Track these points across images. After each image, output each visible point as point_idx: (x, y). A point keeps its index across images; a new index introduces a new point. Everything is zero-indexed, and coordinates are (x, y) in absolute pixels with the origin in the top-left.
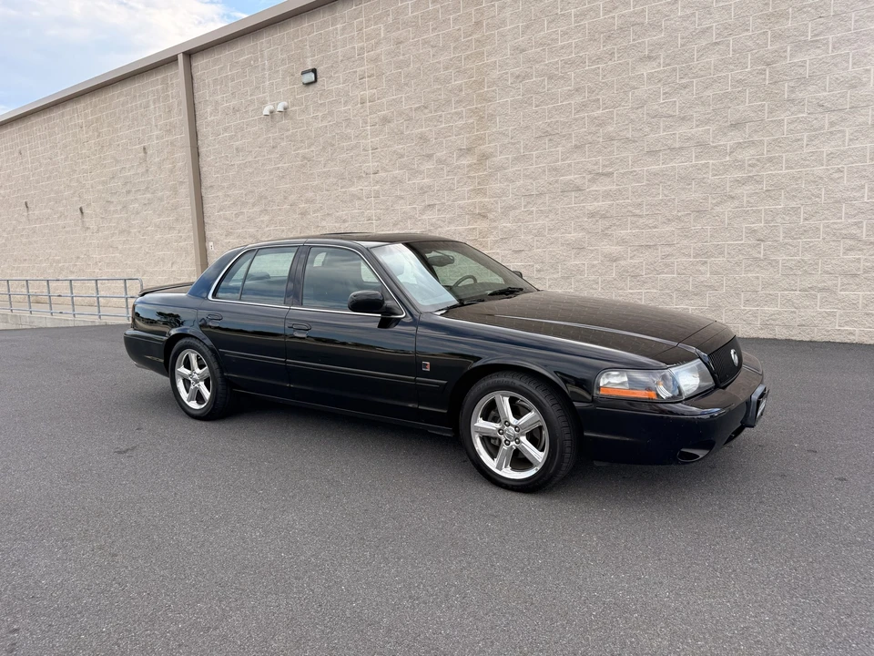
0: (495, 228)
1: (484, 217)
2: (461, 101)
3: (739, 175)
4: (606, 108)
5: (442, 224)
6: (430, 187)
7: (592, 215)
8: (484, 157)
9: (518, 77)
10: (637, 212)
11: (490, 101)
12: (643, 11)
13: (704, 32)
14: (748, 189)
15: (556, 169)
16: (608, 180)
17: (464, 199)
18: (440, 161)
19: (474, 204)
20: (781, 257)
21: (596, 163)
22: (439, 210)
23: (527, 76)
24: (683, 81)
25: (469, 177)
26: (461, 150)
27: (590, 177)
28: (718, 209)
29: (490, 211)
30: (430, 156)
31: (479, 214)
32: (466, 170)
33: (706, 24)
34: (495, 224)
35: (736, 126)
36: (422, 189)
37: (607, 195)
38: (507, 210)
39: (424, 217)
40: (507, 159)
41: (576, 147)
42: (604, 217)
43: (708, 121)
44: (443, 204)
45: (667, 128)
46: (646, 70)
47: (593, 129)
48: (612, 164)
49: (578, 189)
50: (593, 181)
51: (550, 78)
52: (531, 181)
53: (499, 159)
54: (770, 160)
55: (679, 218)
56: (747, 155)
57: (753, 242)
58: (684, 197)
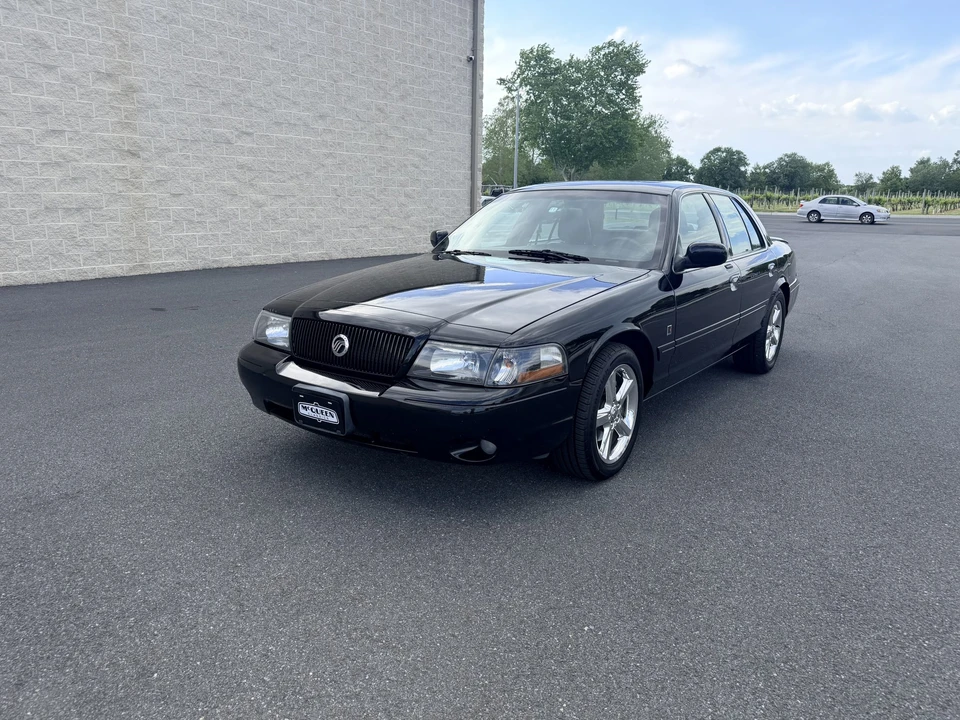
0: (150, 168)
1: (134, 155)
2: (94, 16)
3: (325, 151)
4: (245, 77)
5: (78, 157)
6: (55, 108)
7: (241, 167)
8: (130, 90)
9: (165, 17)
10: (272, 168)
11: (134, 30)
12: (266, 8)
13: (303, 44)
14: (329, 161)
15: (208, 120)
16: (249, 139)
17: (108, 131)
18: (69, 79)
19: (121, 138)
20: (347, 207)
21: (241, 123)
22: (71, 139)
23: (173, 21)
24: (293, 75)
25: (112, 107)
26: (99, 73)
27: (236, 133)
28: (317, 173)
29: (142, 149)
30: (50, 68)
31: (129, 151)
32: (108, 98)
33: (304, 39)
34: (149, 164)
35: (322, 117)
36: (41, 107)
37: (251, 151)
38: (162, 152)
39: (45, 145)
40: (159, 98)
41: (223, 104)
42: (250, 169)
43: (308, 110)
44: (76, 132)
45: (286, 107)
46: (270, 56)
47: (236, 92)
48: (252, 126)
49: (229, 142)
50: (238, 137)
51: (196, 32)
52: (185, 126)
53: (149, 95)
54: (339, 144)
55: (297, 176)
56: (328, 138)
57: (335, 197)
58: (299, 161)
